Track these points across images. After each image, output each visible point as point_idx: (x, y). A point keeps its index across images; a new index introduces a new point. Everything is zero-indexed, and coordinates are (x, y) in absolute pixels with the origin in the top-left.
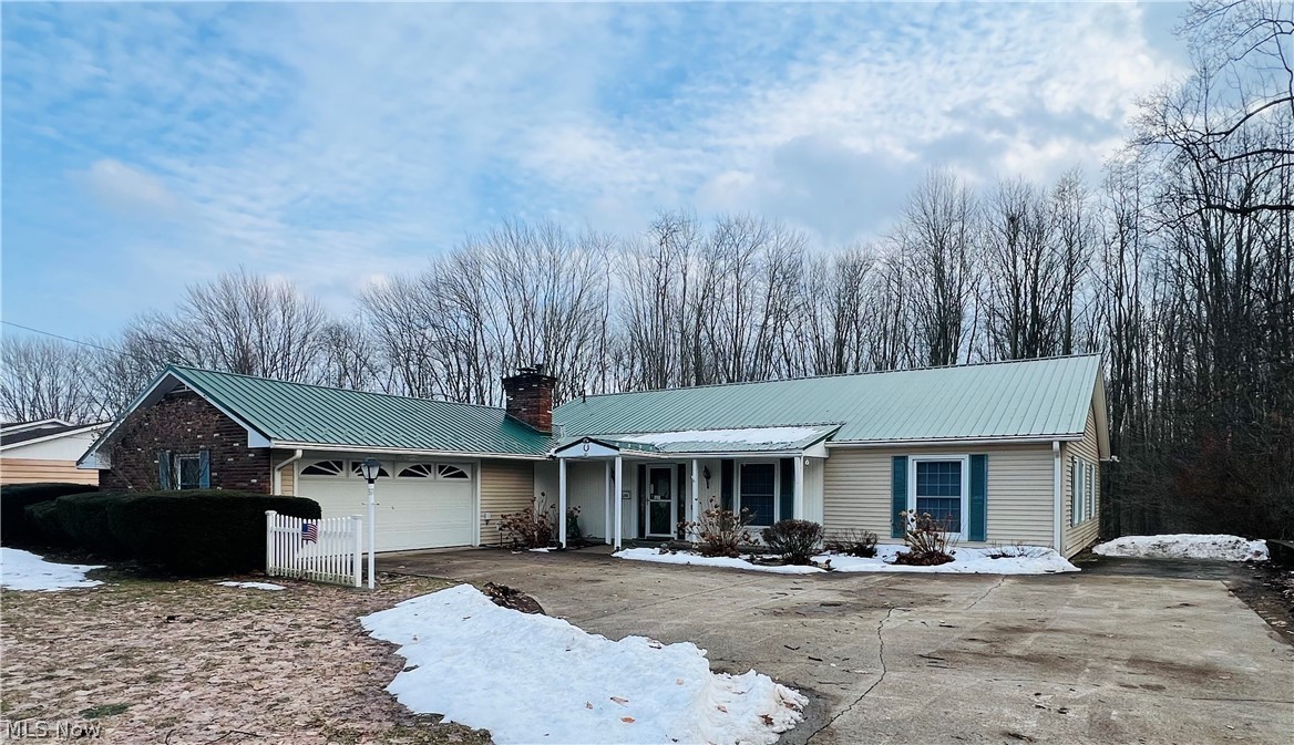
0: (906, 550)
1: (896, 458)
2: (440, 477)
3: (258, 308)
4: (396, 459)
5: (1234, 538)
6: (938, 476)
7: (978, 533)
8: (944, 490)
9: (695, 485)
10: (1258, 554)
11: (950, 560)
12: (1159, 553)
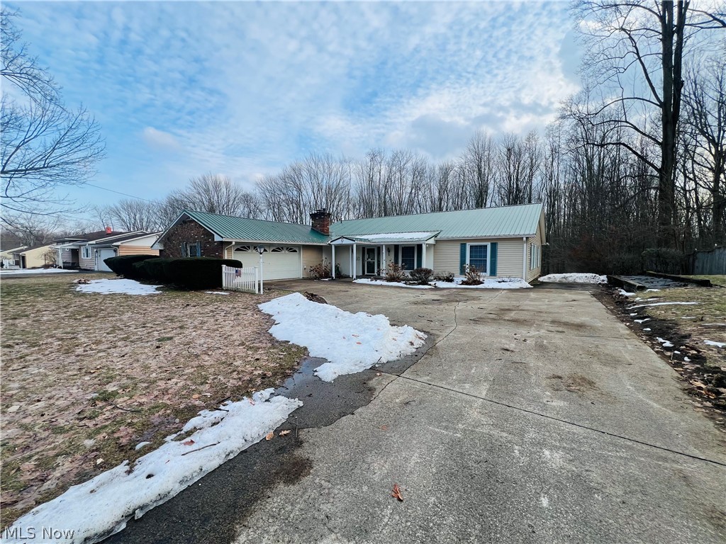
0: (465, 280)
1: (462, 244)
2: (287, 252)
3: (217, 187)
4: (270, 245)
5: (594, 275)
6: (478, 251)
7: (493, 273)
8: (480, 256)
9: (384, 255)
10: (603, 281)
11: (482, 283)
12: (564, 281)
